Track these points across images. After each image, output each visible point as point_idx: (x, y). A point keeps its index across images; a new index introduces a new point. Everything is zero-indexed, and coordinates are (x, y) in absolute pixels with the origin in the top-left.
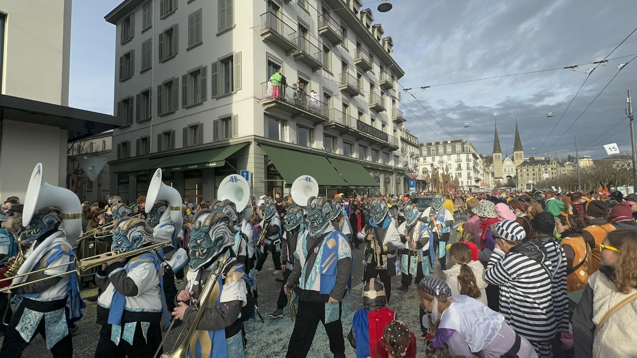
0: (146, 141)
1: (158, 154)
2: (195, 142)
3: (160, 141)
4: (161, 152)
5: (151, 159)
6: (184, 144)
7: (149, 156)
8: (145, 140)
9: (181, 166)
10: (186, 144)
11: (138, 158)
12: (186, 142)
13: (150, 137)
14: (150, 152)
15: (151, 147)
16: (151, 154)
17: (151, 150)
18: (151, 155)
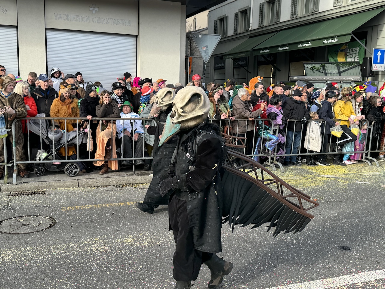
0: (246, 14)
1: (259, 30)
2: (307, 10)
3: (262, 13)
4: (263, 27)
5: (250, 37)
6: (292, 15)
7: (249, 33)
8: (245, 12)
9: (289, 45)
10: (295, 14)
11: (236, 37)
12: (295, 12)
13: (250, 9)
14: (250, 29)
15: (251, 22)
16: (251, 30)
17: (251, 25)
18: (251, 32)
